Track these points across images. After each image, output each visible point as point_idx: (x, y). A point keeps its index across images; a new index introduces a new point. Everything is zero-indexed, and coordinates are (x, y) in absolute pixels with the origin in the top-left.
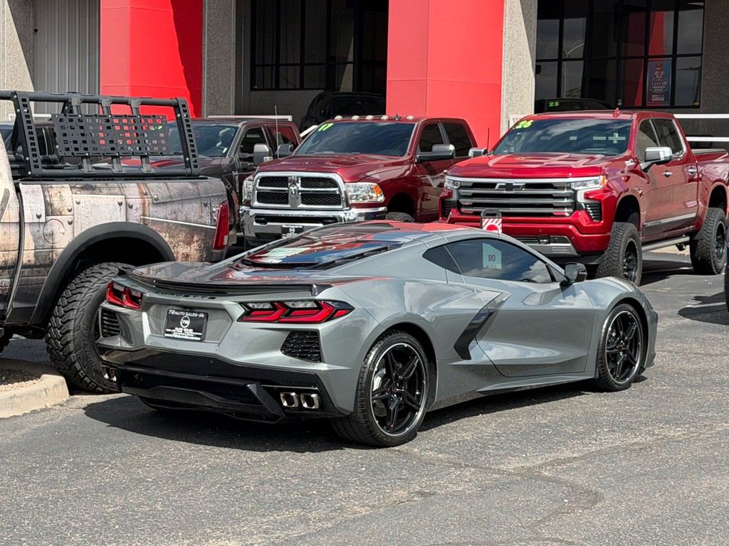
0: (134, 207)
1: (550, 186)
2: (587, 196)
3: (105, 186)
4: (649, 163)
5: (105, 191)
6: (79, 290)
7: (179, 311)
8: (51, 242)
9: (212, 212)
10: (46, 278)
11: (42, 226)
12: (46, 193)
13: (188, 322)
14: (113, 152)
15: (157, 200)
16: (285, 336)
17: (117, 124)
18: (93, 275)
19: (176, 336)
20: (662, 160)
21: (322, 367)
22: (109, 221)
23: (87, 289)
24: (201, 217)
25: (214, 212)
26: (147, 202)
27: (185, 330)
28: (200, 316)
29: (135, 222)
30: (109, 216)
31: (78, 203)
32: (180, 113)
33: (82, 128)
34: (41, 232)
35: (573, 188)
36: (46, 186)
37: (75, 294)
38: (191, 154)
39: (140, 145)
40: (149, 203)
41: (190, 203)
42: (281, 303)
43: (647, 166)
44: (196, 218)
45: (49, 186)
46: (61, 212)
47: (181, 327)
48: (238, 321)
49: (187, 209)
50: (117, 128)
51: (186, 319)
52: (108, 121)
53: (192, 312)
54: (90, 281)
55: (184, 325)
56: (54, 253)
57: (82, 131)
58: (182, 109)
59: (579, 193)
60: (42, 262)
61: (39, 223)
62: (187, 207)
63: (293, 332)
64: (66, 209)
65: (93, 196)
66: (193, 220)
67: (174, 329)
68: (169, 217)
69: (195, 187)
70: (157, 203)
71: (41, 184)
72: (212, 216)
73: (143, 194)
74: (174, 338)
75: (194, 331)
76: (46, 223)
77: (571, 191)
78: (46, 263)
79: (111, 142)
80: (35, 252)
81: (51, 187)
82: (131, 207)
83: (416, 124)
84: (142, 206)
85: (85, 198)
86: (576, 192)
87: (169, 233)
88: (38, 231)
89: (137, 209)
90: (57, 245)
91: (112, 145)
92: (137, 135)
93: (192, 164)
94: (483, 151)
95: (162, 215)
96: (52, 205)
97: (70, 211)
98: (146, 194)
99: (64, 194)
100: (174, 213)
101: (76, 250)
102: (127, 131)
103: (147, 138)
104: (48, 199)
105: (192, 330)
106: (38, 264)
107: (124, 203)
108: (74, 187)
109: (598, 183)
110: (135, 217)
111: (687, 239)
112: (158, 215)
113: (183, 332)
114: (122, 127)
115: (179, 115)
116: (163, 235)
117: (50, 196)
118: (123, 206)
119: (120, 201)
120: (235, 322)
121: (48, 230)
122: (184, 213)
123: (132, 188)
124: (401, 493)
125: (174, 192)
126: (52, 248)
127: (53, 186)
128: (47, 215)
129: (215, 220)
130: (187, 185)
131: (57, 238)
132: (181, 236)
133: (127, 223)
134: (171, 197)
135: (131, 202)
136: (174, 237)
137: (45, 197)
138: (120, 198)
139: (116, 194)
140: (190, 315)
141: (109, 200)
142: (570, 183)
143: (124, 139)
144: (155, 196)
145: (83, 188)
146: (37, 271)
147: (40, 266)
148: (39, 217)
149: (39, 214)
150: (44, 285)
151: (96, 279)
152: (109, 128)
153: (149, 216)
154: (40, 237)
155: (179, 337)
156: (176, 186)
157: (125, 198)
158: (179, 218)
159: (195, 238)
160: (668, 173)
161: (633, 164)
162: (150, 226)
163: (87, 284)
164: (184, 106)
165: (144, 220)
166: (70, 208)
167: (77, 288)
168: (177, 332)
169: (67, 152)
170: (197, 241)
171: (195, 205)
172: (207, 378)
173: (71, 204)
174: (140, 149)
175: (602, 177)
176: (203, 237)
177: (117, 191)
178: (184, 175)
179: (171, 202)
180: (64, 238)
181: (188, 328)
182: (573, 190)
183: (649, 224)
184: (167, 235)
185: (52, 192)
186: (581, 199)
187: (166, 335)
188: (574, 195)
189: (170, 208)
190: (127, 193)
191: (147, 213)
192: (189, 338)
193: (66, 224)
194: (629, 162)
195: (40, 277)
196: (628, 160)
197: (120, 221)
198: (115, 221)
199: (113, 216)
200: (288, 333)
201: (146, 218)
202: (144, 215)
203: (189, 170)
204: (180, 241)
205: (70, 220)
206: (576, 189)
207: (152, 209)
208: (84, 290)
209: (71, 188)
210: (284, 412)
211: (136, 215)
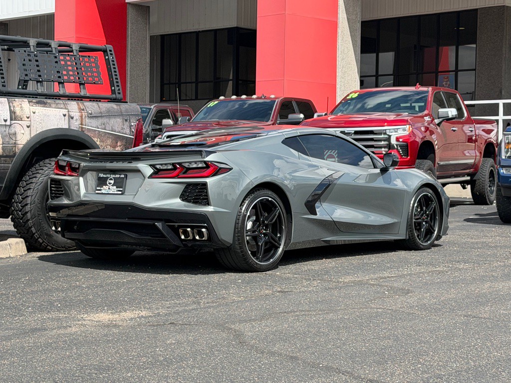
0: (75, 118)
1: (372, 132)
2: (397, 139)
3: (53, 102)
4: (441, 119)
5: (53, 106)
6: (34, 175)
7: (106, 174)
8: (14, 139)
9: (131, 126)
10: (11, 165)
11: (8, 128)
12: (11, 104)
13: (112, 182)
14: (59, 79)
15: (91, 114)
16: (182, 187)
17: (62, 60)
18: (45, 165)
19: (104, 192)
20: (450, 117)
21: (210, 209)
22: (56, 127)
23: (40, 175)
24: (123, 129)
25: (132, 126)
26: (84, 115)
27: (110, 187)
28: (121, 176)
29: (75, 129)
30: (56, 123)
31: (34, 113)
32: (108, 56)
33: (37, 61)
34: (7, 132)
35: (388, 133)
36: (11, 100)
37: (32, 178)
38: (115, 84)
39: (79, 76)
40: (85, 116)
41: (115, 118)
42: (180, 164)
43: (440, 121)
44: (120, 130)
45: (13, 100)
46: (21, 119)
47: (107, 185)
48: (148, 178)
49: (113, 122)
50: (63, 63)
51: (111, 179)
52: (56, 57)
53: (115, 174)
54: (42, 169)
55: (110, 183)
56: (16, 147)
57: (37, 63)
58: (109, 53)
59: (392, 137)
60: (8, 154)
61: (6, 125)
63: (188, 185)
64: (25, 116)
65: (45, 108)
66: (117, 130)
67: (102, 187)
68: (100, 127)
69: (119, 107)
70: (91, 116)
71: (7, 98)
72: (130, 128)
73: (81, 110)
74: (102, 194)
75: (117, 188)
76: (10, 125)
77: (386, 136)
78: (11, 154)
79: (58, 72)
80: (3, 146)
81: (14, 100)
82: (72, 118)
83: (277, 100)
84: (80, 118)
85: (39, 109)
86: (390, 136)
87: (100, 139)
88: (5, 131)
89: (76, 120)
90: (19, 142)
91: (59, 75)
92: (77, 68)
93: (117, 92)
94: (324, 114)
95: (94, 126)
96: (15, 113)
97: (28, 118)
98: (83, 110)
99: (23, 106)
100: (104, 124)
101: (32, 147)
102: (69, 66)
103: (84, 71)
104: (12, 108)
105: (115, 187)
106: (5, 155)
107: (67, 115)
108: (31, 102)
109: (405, 130)
110: (75, 125)
111: (469, 178)
112: (92, 125)
113: (109, 189)
114: (66, 63)
115: (107, 57)
116: (95, 139)
117: (14, 107)
118: (67, 117)
119: (64, 113)
120: (147, 179)
121: (12, 130)
122: (111, 125)
123: (73, 105)
124: (267, 292)
125: (103, 110)
126: (15, 144)
127: (16, 100)
128: (11, 119)
129: (133, 132)
130: (114, 106)
131: (19, 137)
132: (108, 141)
133: (69, 129)
134: (101, 112)
135: (72, 114)
136: (103, 142)
137: (10, 107)
138: (65, 111)
139: (61, 108)
140: (114, 176)
141: (56, 112)
142: (386, 130)
143: (68, 71)
144: (90, 112)
145: (38, 103)
146: (4, 160)
147: (6, 156)
148: (5, 121)
149: (5, 119)
150: (9, 171)
151: (47, 168)
152: (56, 62)
153: (86, 126)
154: (6, 136)
155: (106, 192)
156: (105, 106)
157: (68, 112)
158: (107, 128)
159: (119, 144)
160: (454, 129)
161: (430, 119)
162: (86, 132)
163: (40, 171)
164: (110, 51)
165: (82, 128)
166: (28, 116)
167: (33, 174)
168: (104, 190)
169: (26, 77)
170: (120, 146)
171: (118, 120)
172: (126, 220)
173: (29, 113)
174: (79, 78)
175: (408, 126)
176: (124, 143)
177: (62, 106)
178: (111, 99)
180: (23, 137)
181: (113, 186)
182: (388, 135)
183: (442, 163)
184: (99, 140)
185: (15, 104)
186: (393, 141)
187: (97, 192)
188: (388, 139)
189: (100, 121)
190: (69, 108)
191: (84, 123)
192: (113, 193)
193: (25, 127)
194: (427, 117)
195: (6, 165)
196: (426, 116)
197: (64, 127)
198: (61, 127)
199: (59, 124)
200: (185, 185)
201: (83, 126)
202: (82, 124)
203: (114, 96)
204: (107, 145)
205: (28, 125)
206: (390, 134)
207: (87, 120)
208: (38, 176)
209: (29, 102)
210: (182, 243)
211: (76, 124)
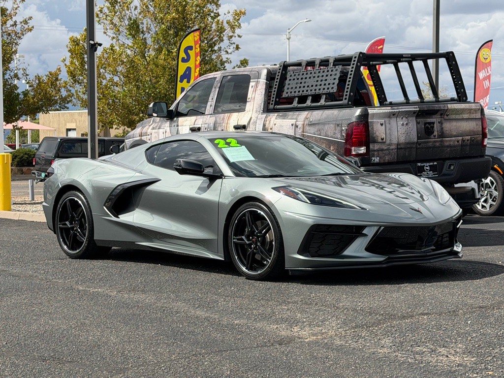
0: (299, 127)
5: (290, 117)
15: (311, 122)
24: (335, 134)
25: (343, 130)
26: (306, 124)
30: (287, 132)
31: (276, 125)
41: (329, 124)
44: (332, 134)
45: (269, 115)
46: (268, 130)
62: (326, 127)
65: (284, 120)
66: (330, 136)
68: (316, 133)
70: (311, 124)
71: (267, 114)
72: (341, 133)
82: (297, 127)
84: (302, 126)
85: (280, 122)
95: (312, 132)
96: (265, 126)
97: (271, 129)
98: (308, 119)
99: (272, 119)
100: (319, 131)
104: (265, 122)
107: (294, 124)
110: (299, 133)
118: (294, 126)
122: (325, 131)
123: (303, 115)
125: (324, 117)
127: (271, 115)
129: (343, 136)
134: (319, 120)
135: (298, 123)
138: (293, 121)
141: (288, 122)
144: (311, 120)
153: (306, 133)
156: (328, 113)
157: (296, 121)
158: (322, 134)
159: (332, 148)
164: (355, 58)
165: (303, 134)
166: (271, 127)
170: (333, 150)
171: (331, 125)
173: (272, 125)
176: (336, 147)
177: (296, 117)
179: (318, 124)
185: (268, 118)
189: (317, 127)
202: (303, 132)
207: (307, 128)
209: (277, 116)
211: (300, 131)
